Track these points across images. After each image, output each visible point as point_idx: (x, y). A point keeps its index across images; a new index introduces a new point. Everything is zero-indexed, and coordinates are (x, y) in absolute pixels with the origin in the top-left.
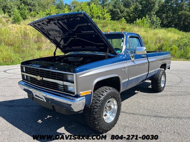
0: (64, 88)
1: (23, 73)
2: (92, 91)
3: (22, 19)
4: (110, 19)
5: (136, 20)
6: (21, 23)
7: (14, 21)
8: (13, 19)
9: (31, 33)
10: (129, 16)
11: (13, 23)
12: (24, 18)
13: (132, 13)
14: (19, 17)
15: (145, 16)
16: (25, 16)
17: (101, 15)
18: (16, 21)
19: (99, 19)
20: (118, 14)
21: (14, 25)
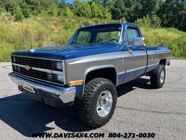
0: (52, 77)
1: (13, 64)
2: (83, 81)
3: (24, 17)
4: (111, 18)
5: (136, 20)
6: (23, 21)
7: (17, 19)
8: (15, 17)
9: (32, 30)
10: (130, 15)
11: (15, 21)
12: (27, 16)
13: (132, 13)
14: (21, 15)
15: (146, 16)
16: (27, 14)
17: (102, 15)
18: (18, 19)
19: (100, 19)
20: (119, 14)
21: (16, 23)
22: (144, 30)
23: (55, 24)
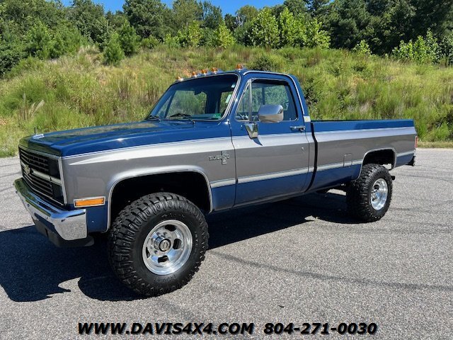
0: (53, 189)
3: (123, 55)
4: (327, 45)
5: (398, 45)
6: (121, 64)
7: (108, 60)
8: (105, 56)
9: (141, 84)
10: (380, 35)
11: (105, 64)
12: (129, 52)
13: (388, 29)
14: (116, 51)
16: (131, 48)
17: (305, 38)
18: (111, 59)
19: (299, 48)
20: (352, 33)
21: (107, 68)
22: (415, 70)
23: (192, 67)
